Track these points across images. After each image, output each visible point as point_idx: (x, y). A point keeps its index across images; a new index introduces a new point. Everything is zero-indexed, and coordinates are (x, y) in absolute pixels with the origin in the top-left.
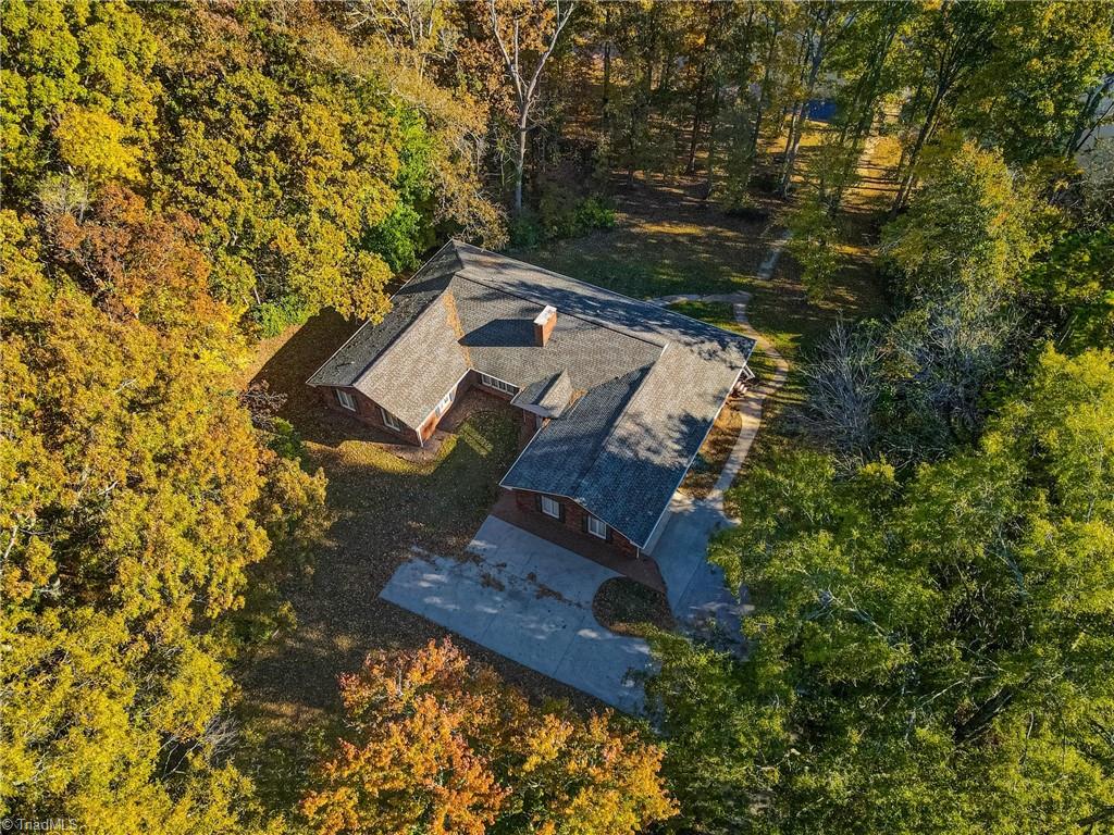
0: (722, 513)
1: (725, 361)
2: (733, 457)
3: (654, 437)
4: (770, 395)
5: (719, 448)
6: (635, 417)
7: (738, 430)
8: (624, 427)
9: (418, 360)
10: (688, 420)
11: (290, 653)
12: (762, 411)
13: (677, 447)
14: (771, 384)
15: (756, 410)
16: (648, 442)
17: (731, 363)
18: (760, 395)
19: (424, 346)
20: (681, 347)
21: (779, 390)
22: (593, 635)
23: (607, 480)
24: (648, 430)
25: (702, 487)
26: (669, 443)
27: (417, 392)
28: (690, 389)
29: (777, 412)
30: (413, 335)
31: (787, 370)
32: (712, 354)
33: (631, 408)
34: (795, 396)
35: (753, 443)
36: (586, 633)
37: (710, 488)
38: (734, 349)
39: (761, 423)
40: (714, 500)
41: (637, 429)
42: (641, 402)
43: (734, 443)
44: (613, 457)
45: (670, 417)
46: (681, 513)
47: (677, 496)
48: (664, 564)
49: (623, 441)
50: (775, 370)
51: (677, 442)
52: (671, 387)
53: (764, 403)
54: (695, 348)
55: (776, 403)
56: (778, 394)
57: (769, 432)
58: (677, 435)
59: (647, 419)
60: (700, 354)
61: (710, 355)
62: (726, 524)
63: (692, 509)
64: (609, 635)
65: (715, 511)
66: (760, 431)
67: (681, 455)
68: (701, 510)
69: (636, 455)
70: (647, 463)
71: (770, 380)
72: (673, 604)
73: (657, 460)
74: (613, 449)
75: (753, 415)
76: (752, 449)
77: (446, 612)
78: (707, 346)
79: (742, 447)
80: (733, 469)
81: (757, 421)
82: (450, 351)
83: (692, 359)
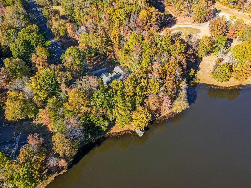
3: (102, 76)
10: (102, 79)
19: (119, 70)
23: (101, 73)
32: (106, 82)
42: (105, 76)
49: (103, 74)
77: (102, 69)
83: (106, 80)
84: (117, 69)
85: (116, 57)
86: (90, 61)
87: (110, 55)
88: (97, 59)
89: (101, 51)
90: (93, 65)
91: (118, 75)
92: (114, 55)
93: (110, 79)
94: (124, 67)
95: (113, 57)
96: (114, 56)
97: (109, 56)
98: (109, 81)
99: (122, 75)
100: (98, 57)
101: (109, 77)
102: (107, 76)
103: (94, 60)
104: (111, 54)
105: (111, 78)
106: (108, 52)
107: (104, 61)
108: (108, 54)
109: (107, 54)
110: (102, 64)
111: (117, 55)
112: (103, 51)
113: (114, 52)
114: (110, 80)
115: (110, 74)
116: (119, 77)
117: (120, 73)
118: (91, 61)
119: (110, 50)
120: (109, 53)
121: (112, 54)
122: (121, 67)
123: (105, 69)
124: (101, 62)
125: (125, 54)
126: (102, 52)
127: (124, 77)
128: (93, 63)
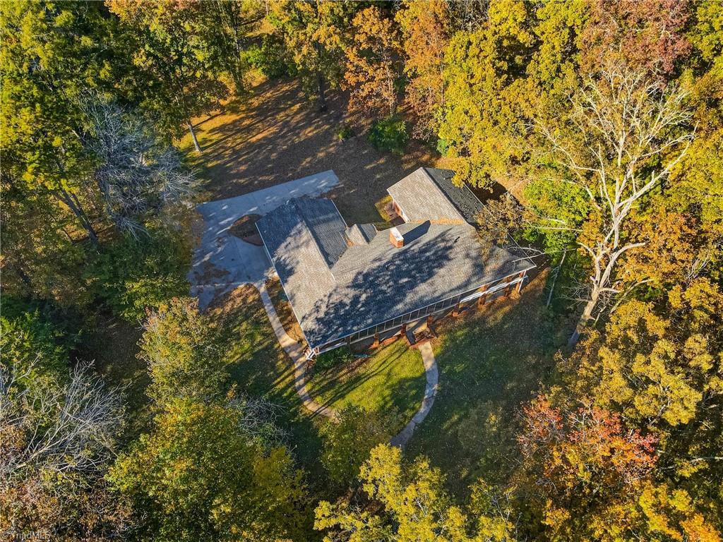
0: (252, 283)
1: (310, 315)
2: (274, 314)
3: (293, 249)
4: (294, 371)
5: (285, 312)
6: (307, 243)
7: (287, 330)
8: (306, 234)
9: (425, 198)
10: (291, 272)
11: (331, 141)
12: (287, 355)
13: (283, 258)
14: (302, 381)
15: (290, 351)
16: (293, 244)
17: (307, 319)
18: (299, 364)
19: (432, 203)
20: (331, 290)
21: (293, 382)
22: (251, 210)
23: (289, 218)
24: (298, 247)
25: (271, 287)
26: (286, 255)
27: (407, 193)
28: (305, 283)
29: (280, 362)
30: (441, 198)
31: (305, 403)
32: (317, 309)
33: (313, 244)
34: (282, 385)
35: (272, 329)
36: (255, 208)
37: (268, 289)
38: (314, 327)
39: (280, 345)
40: (261, 286)
41: (302, 242)
42: (313, 250)
43: (281, 320)
44: (296, 224)
45: (298, 263)
46: (268, 269)
47: (276, 274)
48: (254, 248)
49: (300, 232)
50: (311, 396)
51: (284, 260)
52: (312, 270)
53: (292, 362)
54: (326, 299)
55: (287, 369)
56: (290, 378)
57: (272, 344)
58: (288, 261)
59: (303, 250)
60: (321, 300)
61: (317, 307)
62: (246, 281)
63: (266, 274)
64: (247, 213)
65: (256, 280)
66: (276, 340)
67: (279, 259)
68: (261, 277)
69: (291, 236)
70: (284, 239)
71: (306, 383)
72: (236, 238)
73: (283, 245)
74: (299, 226)
75: (289, 347)
76: (270, 326)
77: (306, 181)
78: (324, 309)
79: (275, 323)
80: (268, 307)
81: (283, 345)
82: (425, 215)
83: (321, 293)
84: (417, 195)
85: (411, 99)
86: (234, 117)
87: (372, 79)
88: (284, 109)
89: (299, 45)
90: (252, 147)
91: (422, 251)
92: (401, 83)
93: (355, 285)
94: (473, 181)
95: (389, 96)
96: (401, 94)
97: (359, 84)
98: (342, 304)
99: (458, 252)
100: (292, 96)
101: (344, 260)
102: (326, 255)
103: (263, 113)
104: (379, 75)
105: (366, 276)
106: (351, 54)
107: (327, 121)
108: (358, 69)
109: (347, 75)
110: (310, 146)
111: (416, 82)
112: (317, 45)
113: (398, 58)
114: (356, 300)
115: (355, 234)
116: (431, 274)
117: (442, 236)
118: (243, 119)
119: (371, 39)
120: (362, 63)
121: (383, 72)
122: (443, 182)
123: (325, 182)
124: (304, 127)
125: (499, 72)
126: (305, 50)
127: (479, 269)
128: (248, 129)
